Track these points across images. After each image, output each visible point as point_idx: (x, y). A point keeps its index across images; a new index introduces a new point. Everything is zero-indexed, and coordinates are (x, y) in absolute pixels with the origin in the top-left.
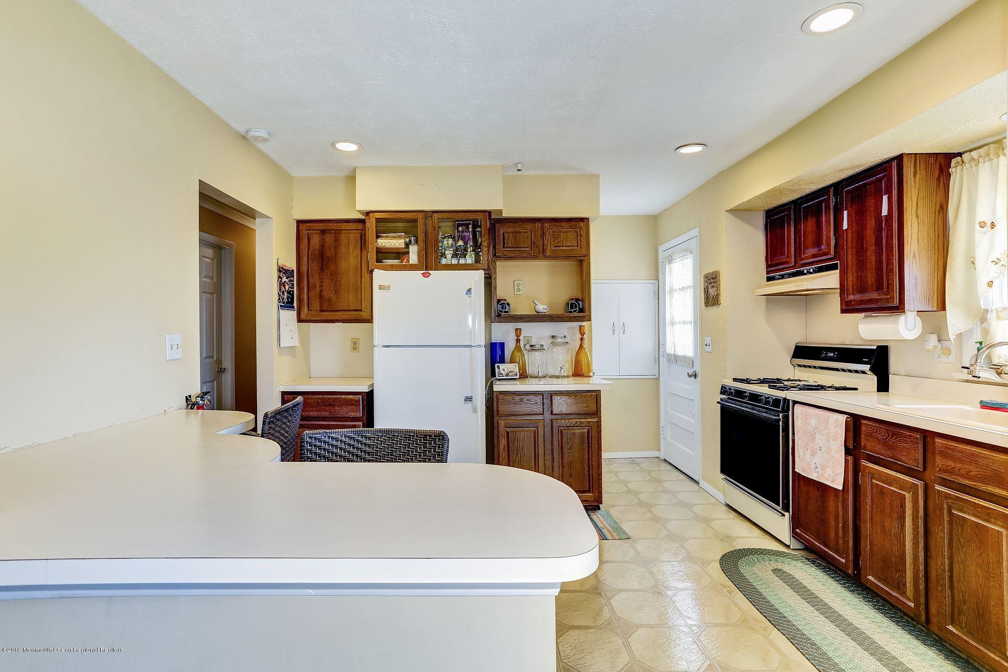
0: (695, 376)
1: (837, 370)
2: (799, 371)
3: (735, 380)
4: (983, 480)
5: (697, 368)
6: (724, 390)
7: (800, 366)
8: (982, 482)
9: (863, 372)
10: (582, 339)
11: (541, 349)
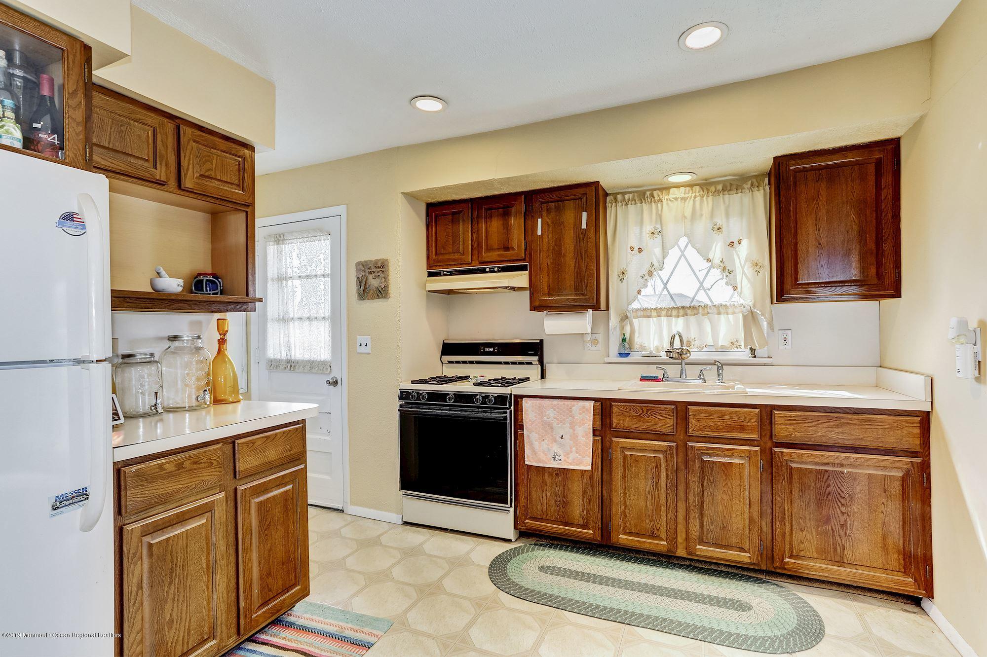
0: (335, 383)
1: (500, 363)
2: (447, 368)
3: (413, 382)
4: (730, 429)
5: (336, 374)
6: (404, 395)
7: (450, 362)
8: (728, 432)
9: (530, 363)
10: (222, 342)
11: (150, 360)
